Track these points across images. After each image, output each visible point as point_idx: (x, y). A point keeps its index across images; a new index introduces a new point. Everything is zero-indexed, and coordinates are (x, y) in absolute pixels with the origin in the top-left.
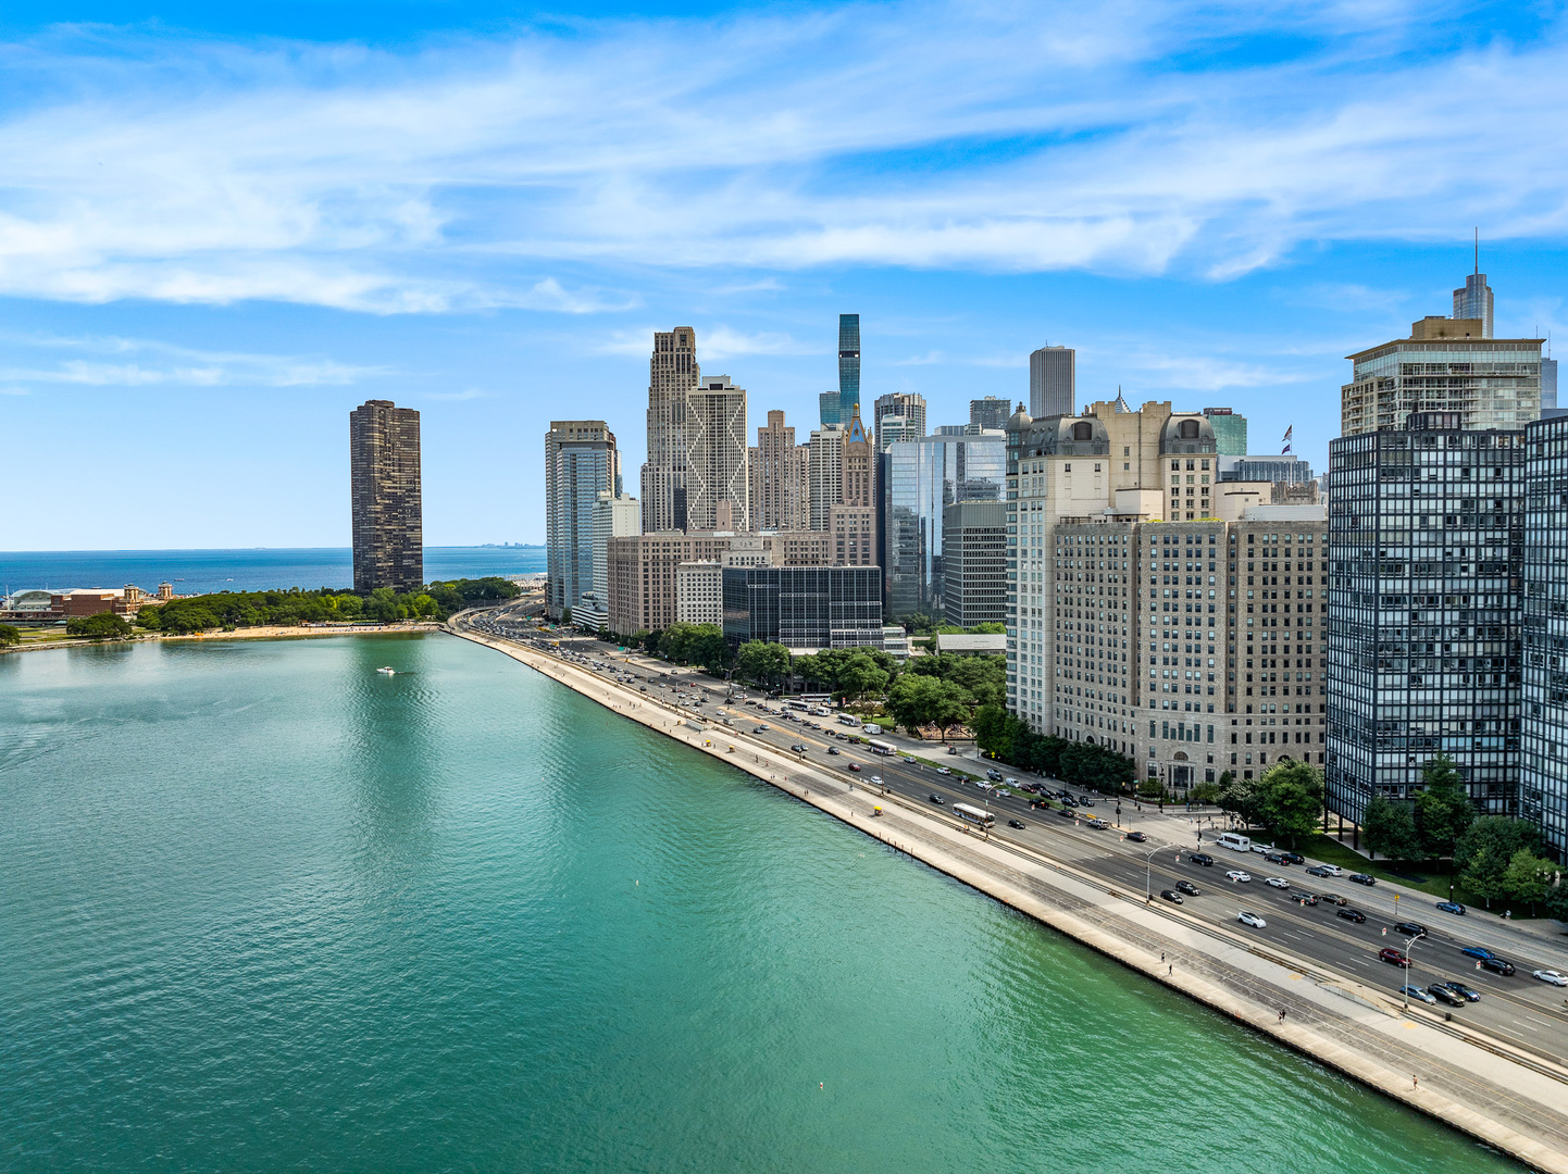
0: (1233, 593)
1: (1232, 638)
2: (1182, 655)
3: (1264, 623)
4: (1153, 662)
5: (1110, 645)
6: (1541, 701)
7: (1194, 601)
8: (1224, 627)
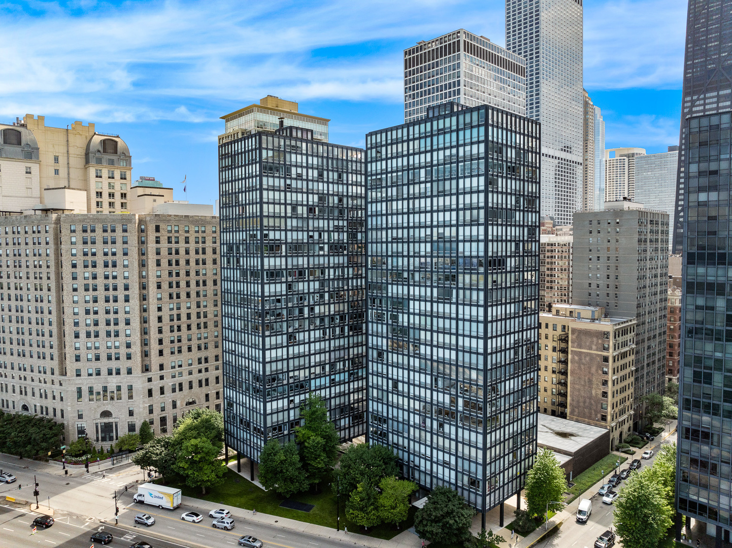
0: (144, 273)
1: (145, 310)
2: (102, 328)
3: (171, 297)
4: (77, 336)
5: (37, 324)
6: (385, 348)
7: (111, 281)
8: (138, 302)
